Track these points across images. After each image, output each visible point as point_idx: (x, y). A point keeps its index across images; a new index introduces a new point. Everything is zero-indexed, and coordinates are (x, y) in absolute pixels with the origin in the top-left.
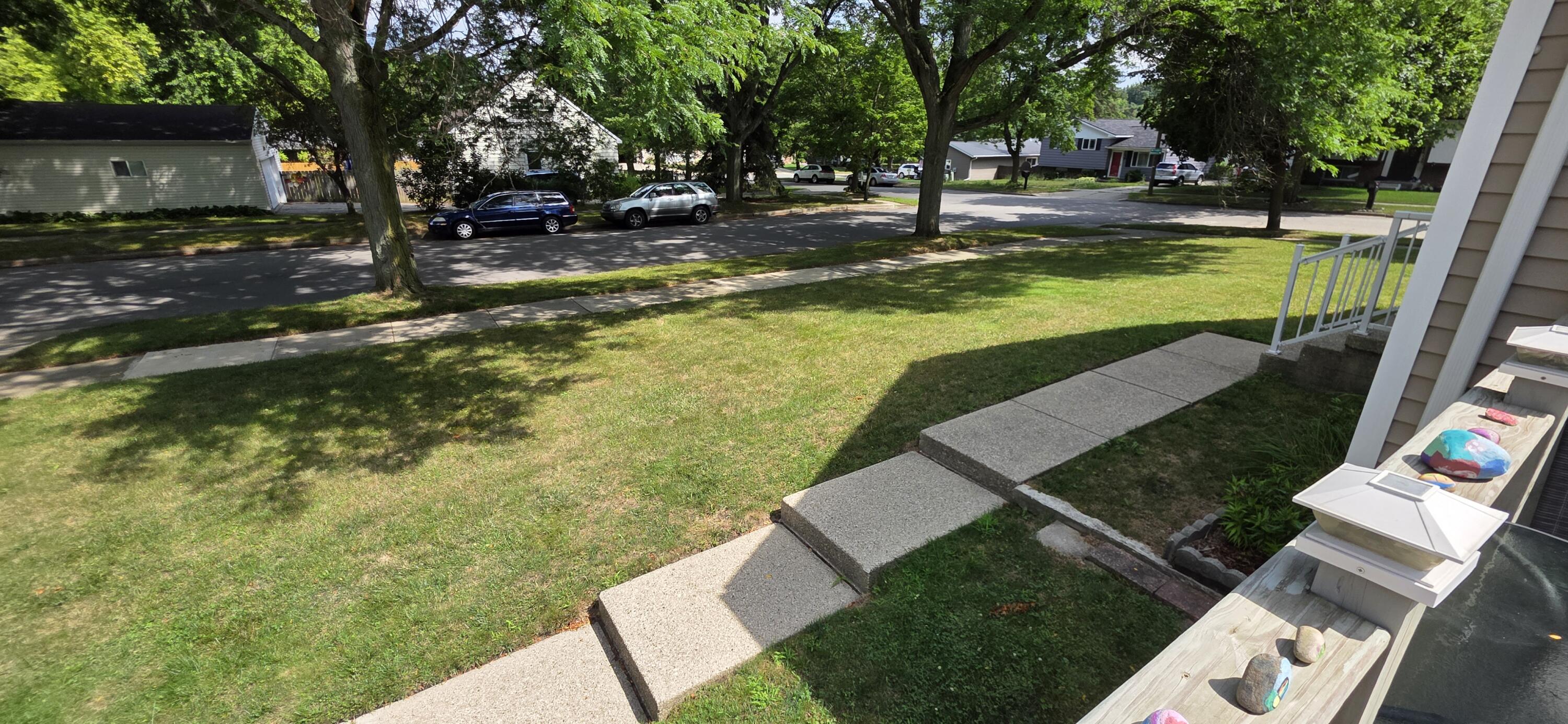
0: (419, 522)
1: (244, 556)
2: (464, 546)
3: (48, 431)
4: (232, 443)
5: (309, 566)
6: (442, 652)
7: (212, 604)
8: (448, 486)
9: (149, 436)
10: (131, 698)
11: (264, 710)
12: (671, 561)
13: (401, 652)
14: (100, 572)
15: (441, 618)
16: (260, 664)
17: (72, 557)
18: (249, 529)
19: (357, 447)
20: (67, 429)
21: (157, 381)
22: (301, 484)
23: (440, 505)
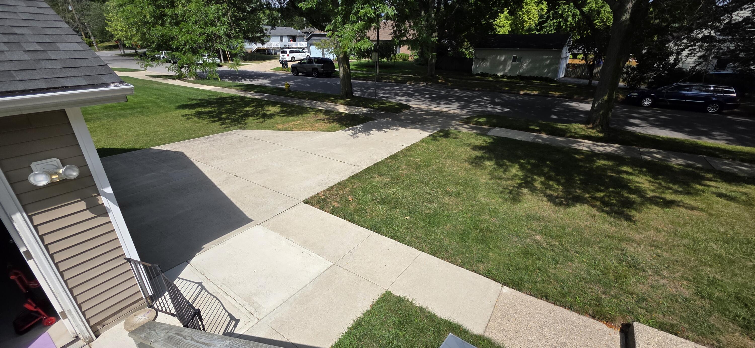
0: (558, 231)
1: (495, 208)
2: (572, 252)
3: (465, 144)
4: (507, 168)
5: (512, 224)
6: (543, 287)
7: (482, 218)
8: (578, 223)
9: (487, 156)
10: (455, 232)
11: (481, 261)
12: (697, 342)
13: (528, 275)
14: (461, 192)
15: (550, 274)
16: (486, 246)
17: (457, 184)
18: (500, 200)
19: (547, 188)
20: (469, 145)
21: (495, 138)
22: (522, 193)
23: (570, 229)
